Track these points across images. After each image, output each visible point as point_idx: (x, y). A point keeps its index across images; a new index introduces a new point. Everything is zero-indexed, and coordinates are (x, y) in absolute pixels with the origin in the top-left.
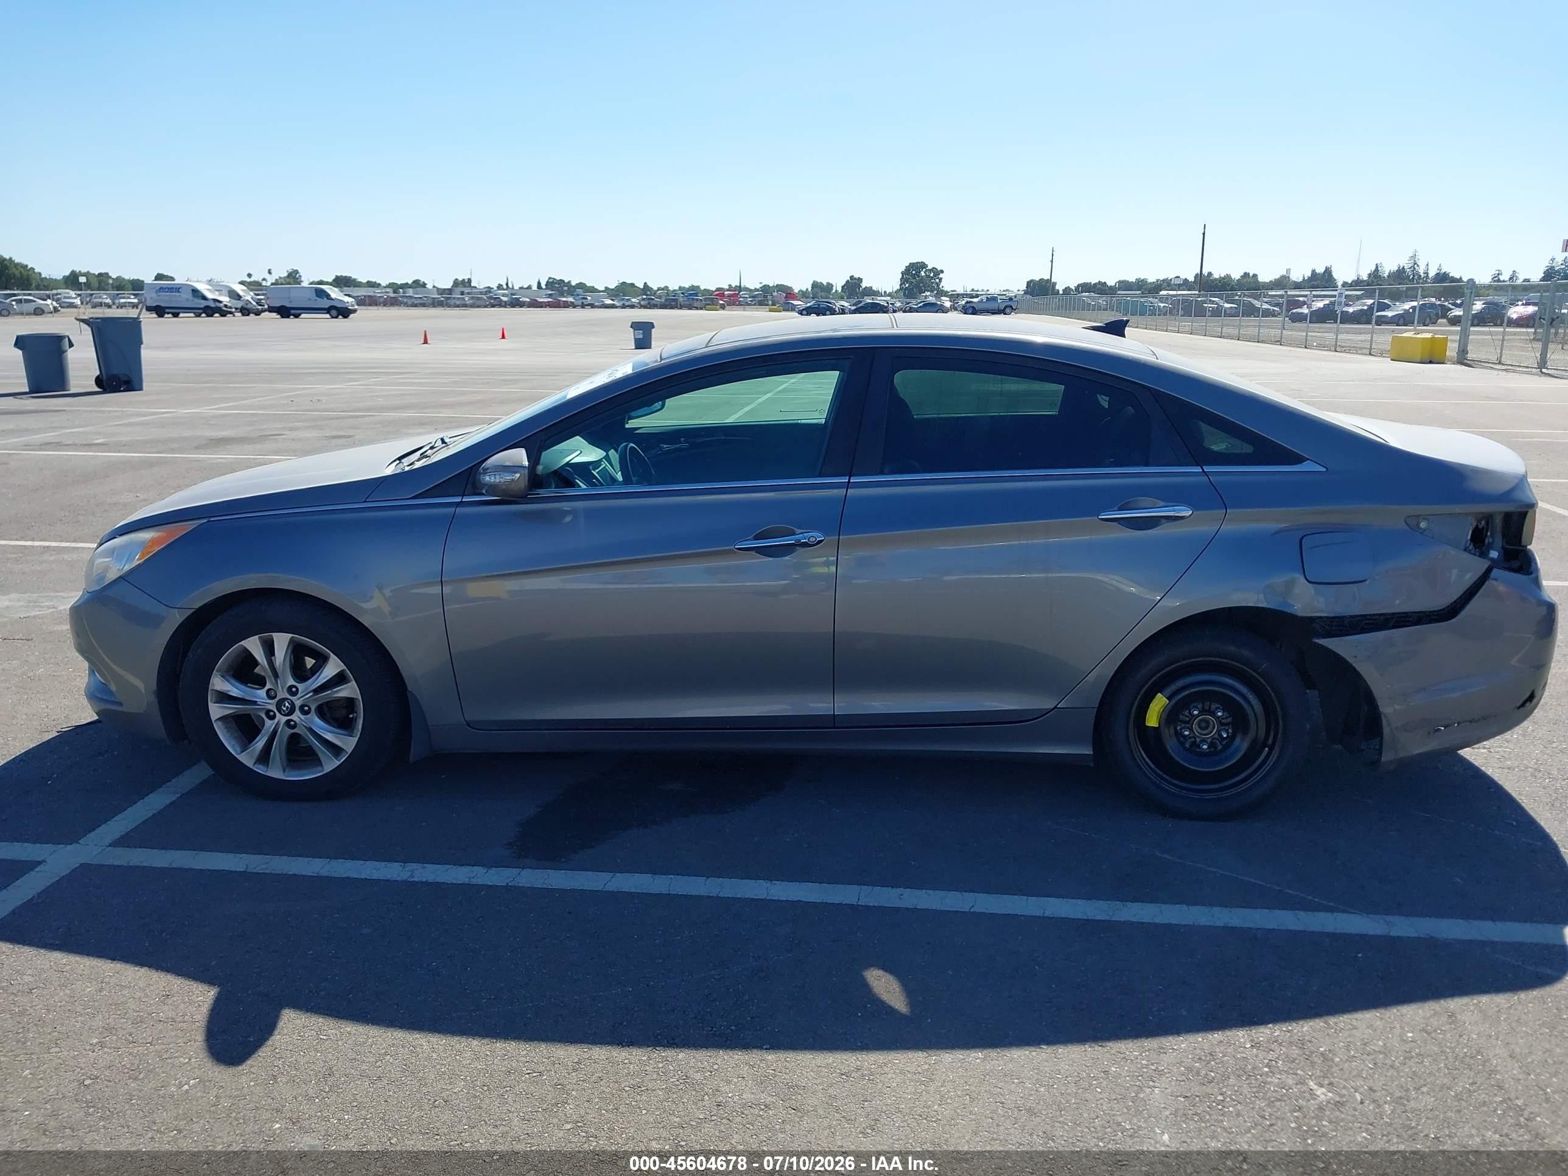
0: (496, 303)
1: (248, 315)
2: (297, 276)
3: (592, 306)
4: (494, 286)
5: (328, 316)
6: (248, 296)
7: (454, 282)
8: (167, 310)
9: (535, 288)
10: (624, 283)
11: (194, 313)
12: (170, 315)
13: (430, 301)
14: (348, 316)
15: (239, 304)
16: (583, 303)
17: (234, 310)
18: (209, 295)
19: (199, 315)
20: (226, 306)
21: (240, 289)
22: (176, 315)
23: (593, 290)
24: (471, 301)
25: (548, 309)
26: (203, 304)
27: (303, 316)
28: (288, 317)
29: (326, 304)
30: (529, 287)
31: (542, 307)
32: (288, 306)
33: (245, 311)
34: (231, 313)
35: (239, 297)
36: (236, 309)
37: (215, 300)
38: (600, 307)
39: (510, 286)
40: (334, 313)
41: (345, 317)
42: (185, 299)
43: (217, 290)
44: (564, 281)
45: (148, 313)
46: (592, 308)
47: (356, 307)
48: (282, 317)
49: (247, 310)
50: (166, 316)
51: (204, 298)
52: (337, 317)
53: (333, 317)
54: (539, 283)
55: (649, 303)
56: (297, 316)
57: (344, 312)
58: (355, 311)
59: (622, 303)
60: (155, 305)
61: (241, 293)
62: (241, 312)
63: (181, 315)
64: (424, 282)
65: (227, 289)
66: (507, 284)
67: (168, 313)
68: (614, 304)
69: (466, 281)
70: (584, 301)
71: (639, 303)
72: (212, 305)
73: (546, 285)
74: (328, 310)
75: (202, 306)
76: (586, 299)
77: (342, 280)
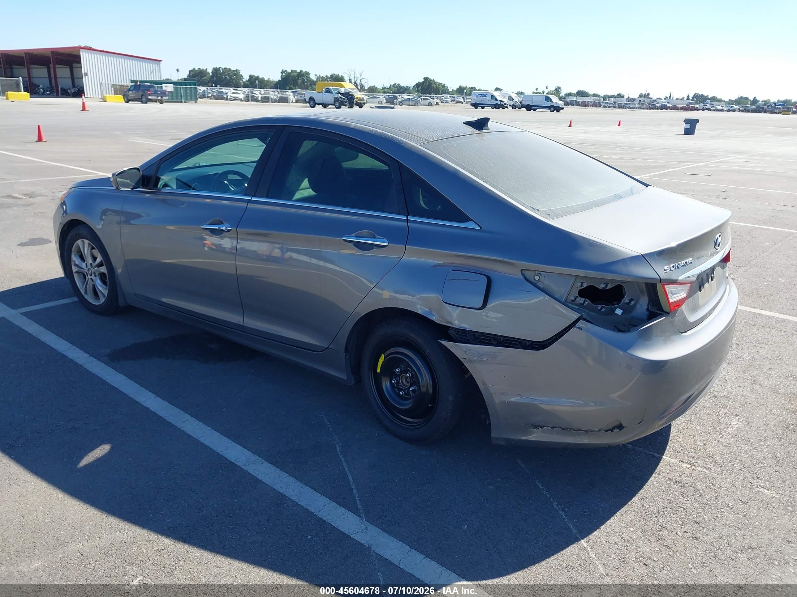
0: (652, 107)
1: (515, 109)
2: (560, 90)
3: (709, 110)
4: (663, 98)
5: (549, 110)
6: (516, 99)
7: (640, 95)
8: (479, 105)
9: (685, 99)
10: (741, 97)
11: (491, 107)
12: (480, 108)
13: (617, 105)
14: (559, 111)
15: (512, 103)
16: (703, 108)
17: (508, 106)
18: (499, 98)
19: (493, 108)
20: (505, 104)
21: (514, 96)
22: (483, 108)
23: (720, 101)
24: (639, 106)
25: (682, 111)
26: (495, 102)
27: (538, 110)
28: (530, 111)
29: (549, 104)
30: (683, 99)
31: (678, 110)
32: (531, 105)
33: (514, 107)
34: (507, 107)
35: (513, 100)
36: (510, 105)
37: (501, 101)
38: (714, 110)
39: (671, 98)
40: (552, 109)
41: (558, 111)
42: (488, 100)
43: (502, 96)
44: (704, 95)
45: (471, 106)
46: (708, 111)
47: (564, 106)
48: (527, 110)
49: (515, 106)
50: (479, 108)
51: (496, 100)
52: (553, 111)
53: (551, 111)
54: (688, 96)
55: (745, 109)
56: (534, 110)
57: (558, 109)
58: (563, 108)
59: (727, 108)
60: (474, 102)
61: (514, 98)
62: (512, 107)
63: (485, 108)
64: (623, 95)
65: (508, 96)
66: (670, 97)
67: (479, 107)
68: (723, 109)
69: (647, 94)
70: (704, 107)
71: (739, 109)
72: (499, 103)
73: (692, 98)
74: (549, 108)
75: (495, 104)
76: (707, 105)
77: (581, 92)
